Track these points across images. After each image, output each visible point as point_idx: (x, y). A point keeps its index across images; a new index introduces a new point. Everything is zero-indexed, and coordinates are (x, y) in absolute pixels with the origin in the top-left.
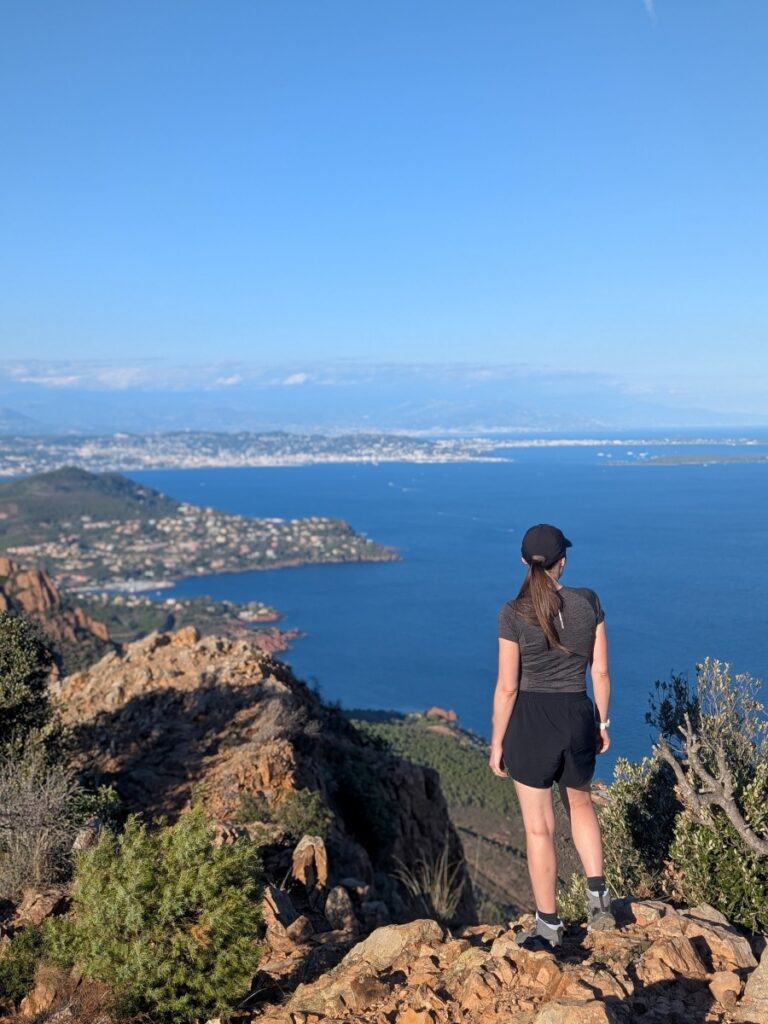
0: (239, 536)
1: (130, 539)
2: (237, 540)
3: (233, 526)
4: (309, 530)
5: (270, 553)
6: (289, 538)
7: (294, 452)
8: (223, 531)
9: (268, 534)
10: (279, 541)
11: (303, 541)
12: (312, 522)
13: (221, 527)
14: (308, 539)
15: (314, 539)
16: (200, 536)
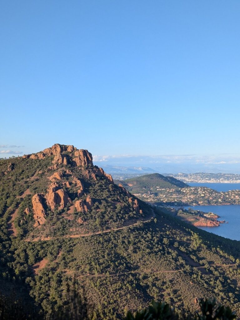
0: (209, 194)
1: (172, 194)
2: (208, 196)
3: (207, 191)
4: (235, 194)
5: (220, 200)
6: (227, 196)
7: (236, 180)
8: (204, 192)
9: (220, 194)
10: (224, 197)
11: (232, 197)
12: (236, 191)
13: (203, 191)
14: (234, 197)
15: (236, 196)
16: (195, 194)
